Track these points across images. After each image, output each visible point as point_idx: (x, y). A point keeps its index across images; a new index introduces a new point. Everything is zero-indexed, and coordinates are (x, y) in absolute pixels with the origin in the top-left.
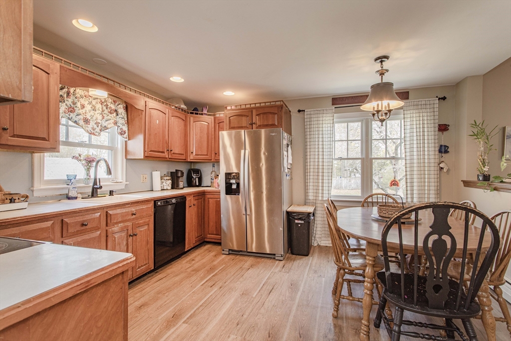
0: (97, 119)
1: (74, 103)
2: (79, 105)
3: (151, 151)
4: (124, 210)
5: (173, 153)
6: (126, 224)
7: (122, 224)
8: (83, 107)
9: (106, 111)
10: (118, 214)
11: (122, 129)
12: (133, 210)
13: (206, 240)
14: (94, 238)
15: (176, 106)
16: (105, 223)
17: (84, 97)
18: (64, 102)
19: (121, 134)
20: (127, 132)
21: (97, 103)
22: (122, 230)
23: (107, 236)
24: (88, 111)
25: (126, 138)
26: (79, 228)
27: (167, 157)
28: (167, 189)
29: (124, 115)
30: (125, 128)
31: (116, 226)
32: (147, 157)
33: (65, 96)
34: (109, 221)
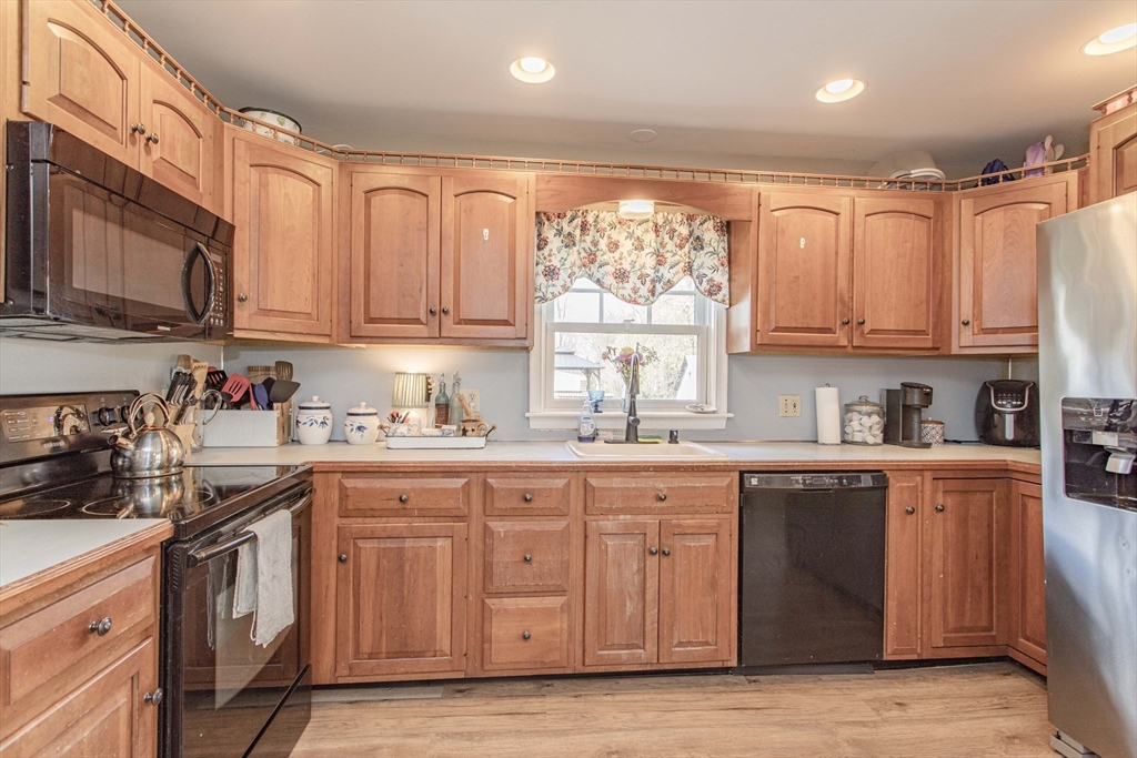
0: (643, 267)
1: (595, 243)
2: (603, 244)
3: (777, 329)
4: (632, 483)
5: (873, 331)
6: (641, 519)
7: (629, 517)
8: (614, 246)
9: (670, 246)
10: (613, 489)
11: (711, 280)
12: (662, 486)
13: (1012, 653)
14: (553, 533)
15: (893, 177)
16: (581, 505)
17: (618, 226)
18: (574, 244)
19: (710, 293)
20: (725, 284)
21: (647, 231)
22: (626, 532)
23: (586, 537)
24: (625, 254)
25: (723, 301)
26: (517, 503)
27: (844, 342)
28: (865, 443)
29: (715, 245)
30: (721, 277)
31: (611, 517)
32: (761, 348)
33: (578, 233)
34: (589, 503)
